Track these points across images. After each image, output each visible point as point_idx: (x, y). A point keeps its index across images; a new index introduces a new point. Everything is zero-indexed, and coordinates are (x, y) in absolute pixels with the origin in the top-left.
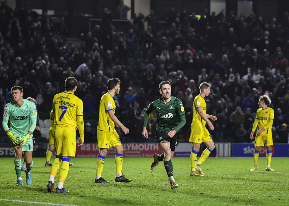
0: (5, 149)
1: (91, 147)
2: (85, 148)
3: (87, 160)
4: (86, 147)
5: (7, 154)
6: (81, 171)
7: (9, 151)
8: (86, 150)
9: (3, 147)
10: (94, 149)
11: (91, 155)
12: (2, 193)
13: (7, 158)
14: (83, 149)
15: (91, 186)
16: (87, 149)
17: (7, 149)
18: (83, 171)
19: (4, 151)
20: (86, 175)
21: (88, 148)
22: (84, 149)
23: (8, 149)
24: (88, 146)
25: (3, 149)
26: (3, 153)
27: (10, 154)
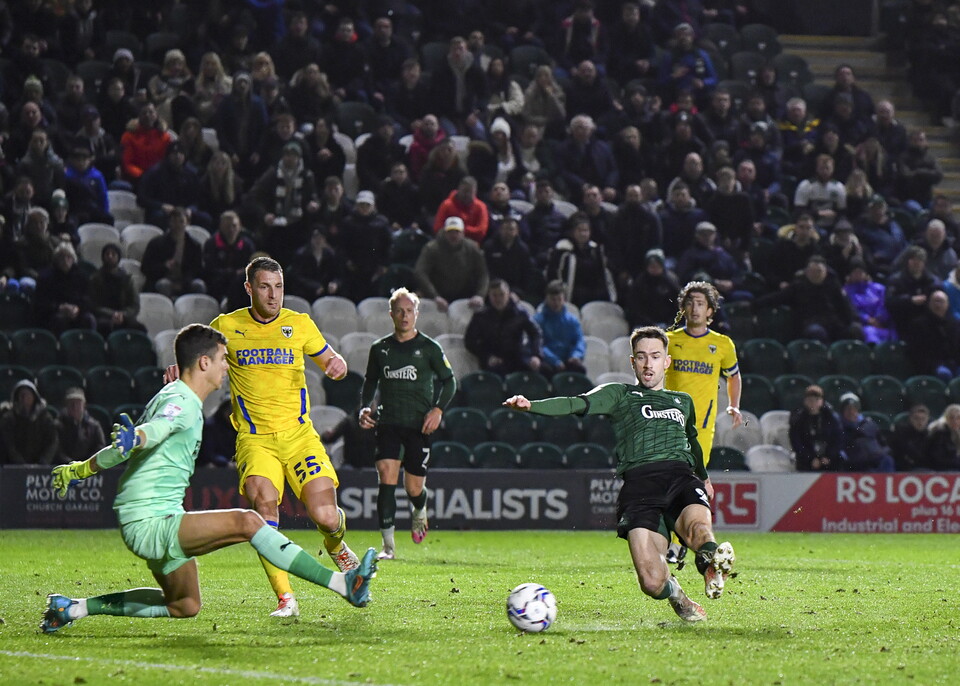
0: (527, 493)
1: (880, 489)
2: (855, 495)
3: (861, 541)
4: (858, 490)
5: (535, 514)
6: (838, 587)
7: (542, 502)
8: (858, 503)
9: (522, 487)
10: (891, 499)
11: (880, 524)
12: (523, 672)
13: (536, 532)
14: (845, 498)
15: (883, 649)
16: (861, 497)
17: (535, 495)
18: (849, 589)
19: (526, 502)
20: (860, 607)
21: (867, 495)
22: (851, 499)
23: (542, 493)
24: (867, 484)
25: (519, 493)
26: (520, 509)
27: (549, 514)
